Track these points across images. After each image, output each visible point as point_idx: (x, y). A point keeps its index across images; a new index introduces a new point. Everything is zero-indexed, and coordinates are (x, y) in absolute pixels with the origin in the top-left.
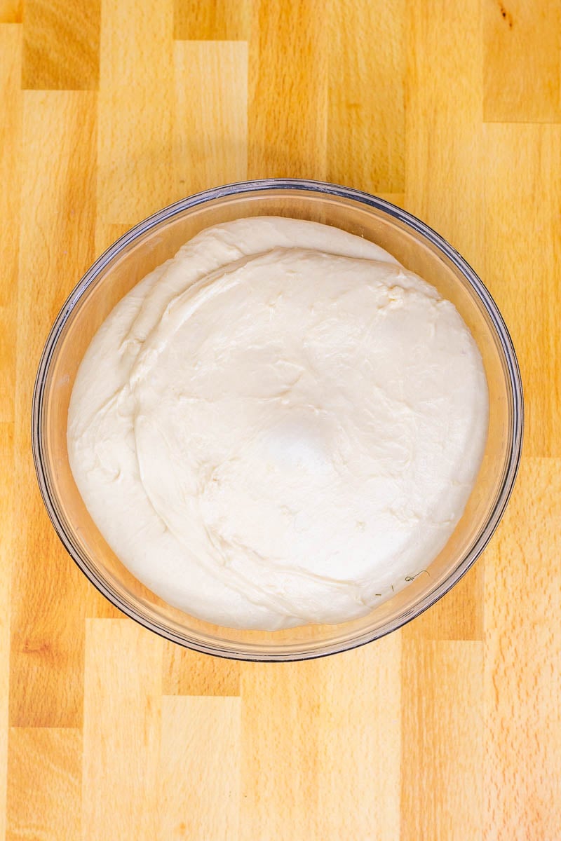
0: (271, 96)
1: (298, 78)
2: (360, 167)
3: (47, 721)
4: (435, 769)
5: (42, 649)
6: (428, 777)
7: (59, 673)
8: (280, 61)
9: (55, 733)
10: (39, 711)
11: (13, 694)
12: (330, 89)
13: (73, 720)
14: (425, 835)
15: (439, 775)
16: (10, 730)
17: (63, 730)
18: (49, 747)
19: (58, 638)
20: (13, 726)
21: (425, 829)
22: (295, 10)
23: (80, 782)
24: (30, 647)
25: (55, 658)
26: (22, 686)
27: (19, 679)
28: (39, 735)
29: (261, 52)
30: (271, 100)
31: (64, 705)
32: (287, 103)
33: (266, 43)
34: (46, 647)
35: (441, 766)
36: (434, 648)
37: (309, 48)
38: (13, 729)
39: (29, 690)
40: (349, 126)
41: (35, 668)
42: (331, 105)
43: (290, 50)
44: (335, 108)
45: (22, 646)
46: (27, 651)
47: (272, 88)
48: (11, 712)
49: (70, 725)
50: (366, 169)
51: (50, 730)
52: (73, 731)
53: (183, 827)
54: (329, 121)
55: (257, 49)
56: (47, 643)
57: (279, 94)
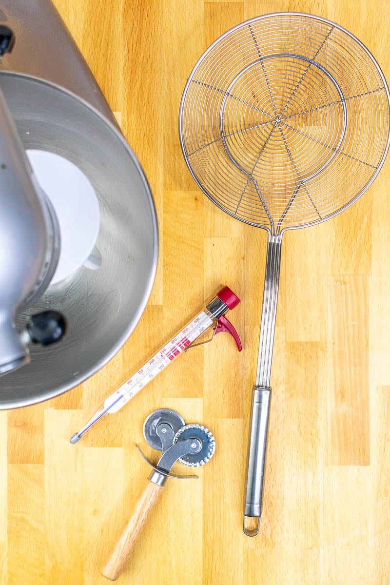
0: (134, 141)
1: (148, 131)
2: (180, 177)
3: (26, 461)
4: (220, 482)
5: (23, 425)
6: (217, 485)
7: (31, 437)
8: (138, 122)
9: (30, 466)
10: (23, 456)
11: (9, 448)
12: (164, 136)
13: (39, 460)
14: (215, 514)
15: (222, 485)
16: (8, 465)
17: (35, 464)
18: (28, 473)
19: (31, 419)
20: (10, 463)
21: (215, 511)
22: (146, 94)
23: (44, 490)
24: (17, 424)
25: (30, 430)
26: (13, 444)
27: (12, 441)
28: (23, 467)
29: (128, 118)
30: (134, 143)
31: (35, 453)
32: (142, 143)
33: (131, 113)
34: (25, 424)
35: (223, 480)
36: (219, 422)
37: (153, 115)
38: (9, 464)
39: (17, 445)
40: (174, 156)
41: (20, 435)
42: (165, 145)
43: (143, 116)
44: (167, 147)
45: (13, 424)
46: (15, 426)
47: (134, 137)
48: (8, 456)
49: (38, 463)
50: (183, 178)
51: (28, 465)
52: (40, 465)
53: (95, 511)
54: (164, 153)
55: (126, 116)
56: (25, 422)
57: (138, 140)
